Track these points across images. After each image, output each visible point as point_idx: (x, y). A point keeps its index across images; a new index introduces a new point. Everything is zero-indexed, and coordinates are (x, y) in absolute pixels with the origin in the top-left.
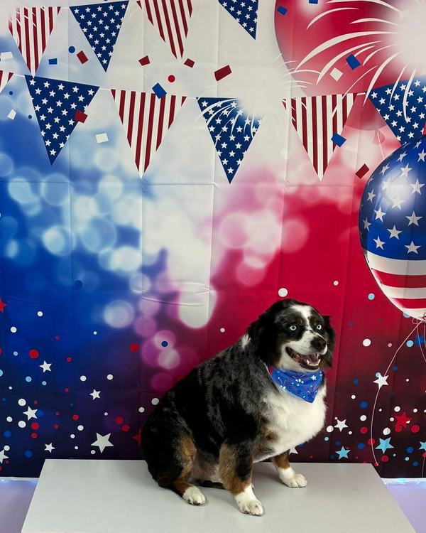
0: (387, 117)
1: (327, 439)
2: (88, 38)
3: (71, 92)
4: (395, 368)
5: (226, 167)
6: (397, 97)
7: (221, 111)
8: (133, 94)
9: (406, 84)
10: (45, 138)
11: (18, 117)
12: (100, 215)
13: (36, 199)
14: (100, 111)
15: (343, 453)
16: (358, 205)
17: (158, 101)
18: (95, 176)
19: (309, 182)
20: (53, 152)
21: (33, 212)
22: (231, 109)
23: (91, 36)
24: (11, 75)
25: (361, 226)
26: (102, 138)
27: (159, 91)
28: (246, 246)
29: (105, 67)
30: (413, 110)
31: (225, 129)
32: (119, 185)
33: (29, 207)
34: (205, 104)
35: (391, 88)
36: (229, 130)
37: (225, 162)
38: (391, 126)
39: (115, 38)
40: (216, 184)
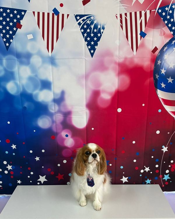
0: (166, 22)
1: (141, 175)
3: (13, 13)
4: (171, 144)
5: (90, 50)
6: (171, 12)
7: (86, 22)
8: (43, 14)
10: (3, 37)
12: (33, 75)
15: (148, 181)
16: (153, 67)
17: (56, 17)
18: (28, 56)
19: (129, 56)
20: (7, 44)
21: (1, 75)
22: (91, 20)
25: (155, 77)
26: (30, 37)
27: (56, 12)
28: (101, 88)
31: (88, 30)
32: (40, 60)
34: (78, 18)
35: (168, 7)
36: (91, 31)
37: (89, 47)
38: (168, 26)
40: (86, 58)
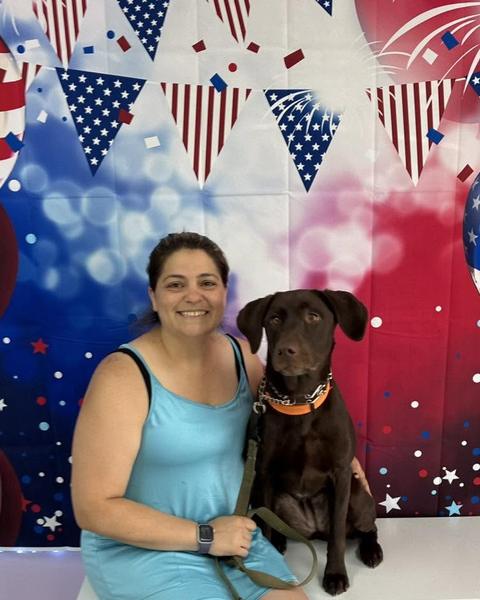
1: (434, 492)
2: (129, 19)
3: (112, 87)
5: (302, 173)
7: (294, 106)
8: (187, 88)
10: (84, 145)
11: (50, 119)
13: (74, 218)
14: (149, 110)
15: (454, 508)
16: (462, 214)
17: (217, 95)
18: (146, 188)
19: (401, 188)
20: (94, 161)
21: (74, 234)
22: (305, 102)
23: (133, 18)
24: (38, 67)
25: (466, 239)
26: (152, 142)
27: (218, 83)
28: (330, 268)
29: (152, 55)
31: (299, 127)
32: (175, 198)
33: (68, 228)
34: (274, 97)
36: (304, 128)
37: (301, 167)
39: (163, 18)
40: (291, 193)
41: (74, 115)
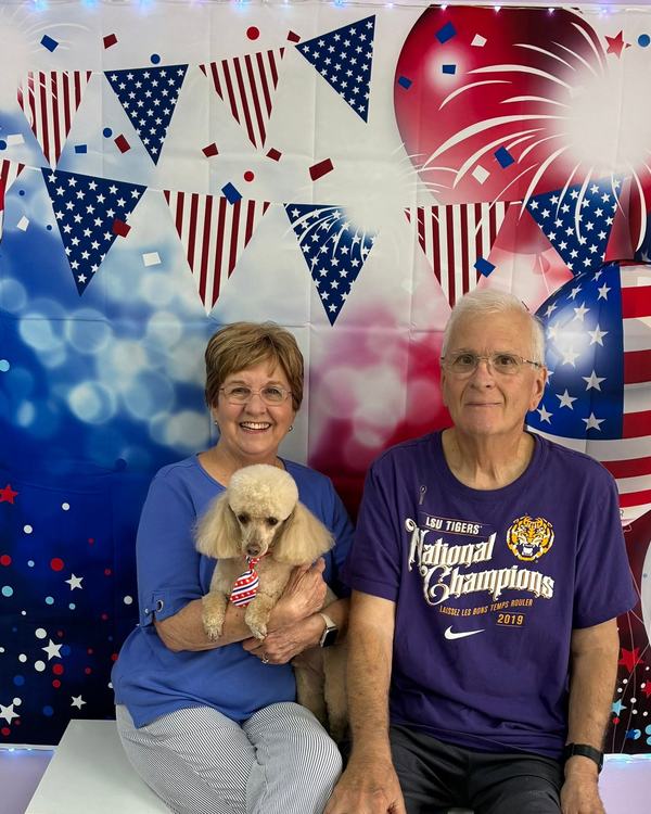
0: (552, 236)
2: (130, 116)
3: (106, 193)
5: (326, 303)
6: (566, 209)
7: (319, 224)
8: (195, 198)
9: (578, 189)
10: (71, 258)
11: (31, 226)
12: (151, 368)
13: (58, 344)
14: (149, 220)
17: (230, 208)
18: (143, 313)
20: (82, 278)
21: (56, 361)
22: (332, 221)
23: (134, 114)
24: (21, 167)
26: (151, 259)
27: (231, 194)
28: (356, 415)
29: (155, 158)
30: (590, 226)
31: (324, 249)
32: (178, 325)
33: (48, 355)
34: (296, 213)
35: (558, 195)
36: (330, 251)
37: (325, 295)
38: (558, 249)
39: (169, 117)
40: (313, 327)
41: (61, 223)
